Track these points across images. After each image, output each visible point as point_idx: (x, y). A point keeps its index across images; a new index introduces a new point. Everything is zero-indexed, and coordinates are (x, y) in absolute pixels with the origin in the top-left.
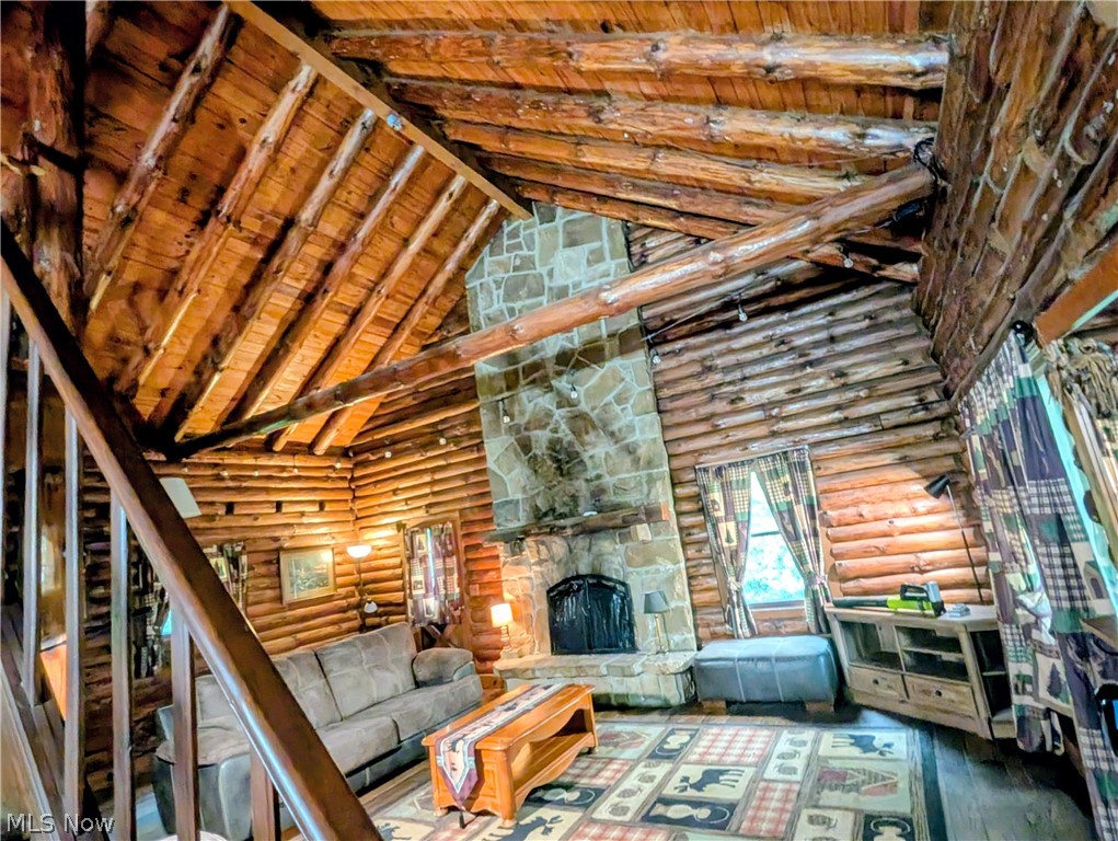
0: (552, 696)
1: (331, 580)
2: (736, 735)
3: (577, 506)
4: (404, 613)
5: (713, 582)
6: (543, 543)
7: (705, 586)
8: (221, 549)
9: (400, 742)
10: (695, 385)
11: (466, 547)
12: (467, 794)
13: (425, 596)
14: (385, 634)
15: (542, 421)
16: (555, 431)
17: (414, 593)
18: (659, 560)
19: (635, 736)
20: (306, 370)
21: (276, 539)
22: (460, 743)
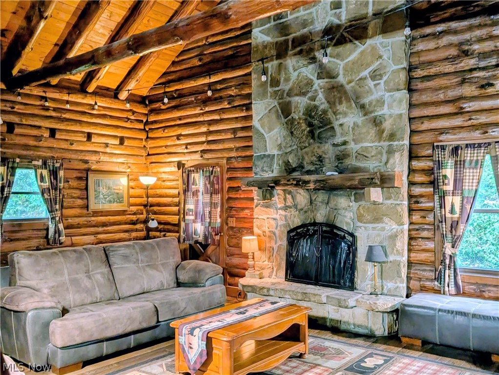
0: (276, 310)
1: (125, 198)
2: (424, 367)
3: (322, 166)
4: (178, 232)
5: (430, 245)
6: (290, 193)
7: (424, 247)
8: (45, 163)
9: (158, 322)
10: (449, 68)
11: (230, 188)
12: (198, 366)
13: (194, 222)
14: (158, 244)
15: (304, 88)
16: (313, 99)
17: (187, 217)
18: (386, 219)
19: (339, 353)
20: (113, 25)
21: (86, 162)
22: (197, 330)
